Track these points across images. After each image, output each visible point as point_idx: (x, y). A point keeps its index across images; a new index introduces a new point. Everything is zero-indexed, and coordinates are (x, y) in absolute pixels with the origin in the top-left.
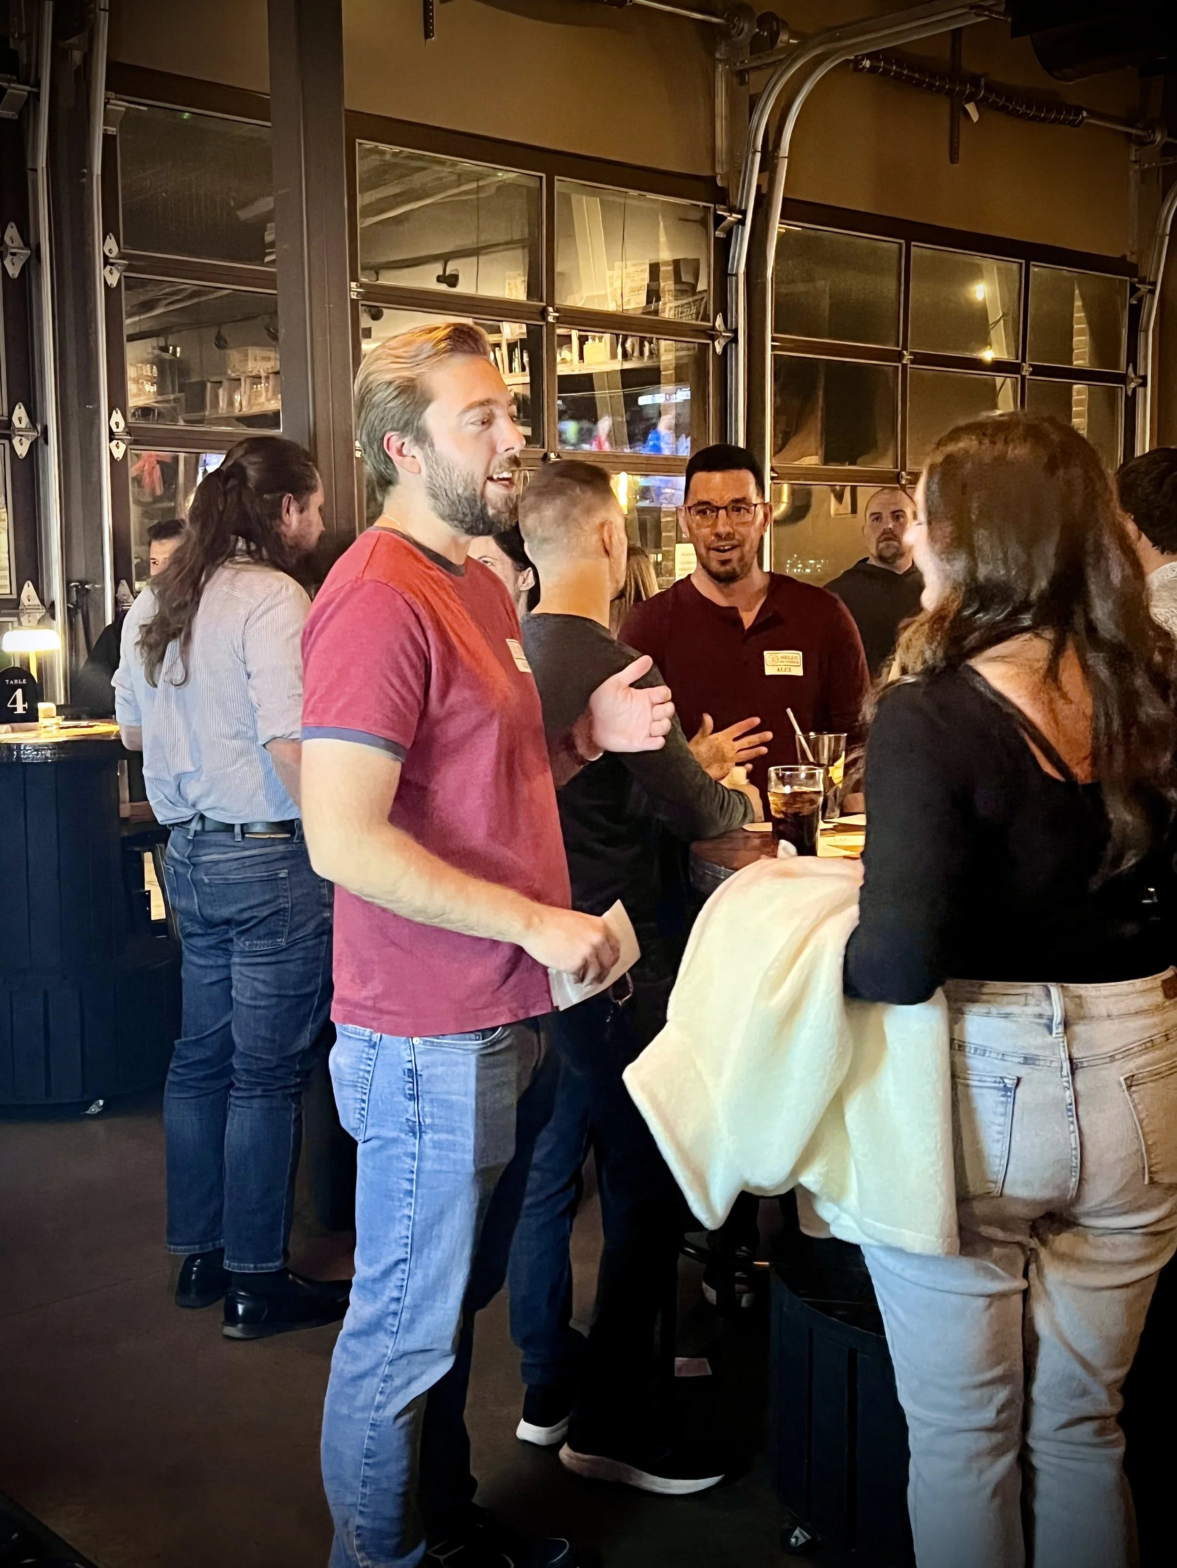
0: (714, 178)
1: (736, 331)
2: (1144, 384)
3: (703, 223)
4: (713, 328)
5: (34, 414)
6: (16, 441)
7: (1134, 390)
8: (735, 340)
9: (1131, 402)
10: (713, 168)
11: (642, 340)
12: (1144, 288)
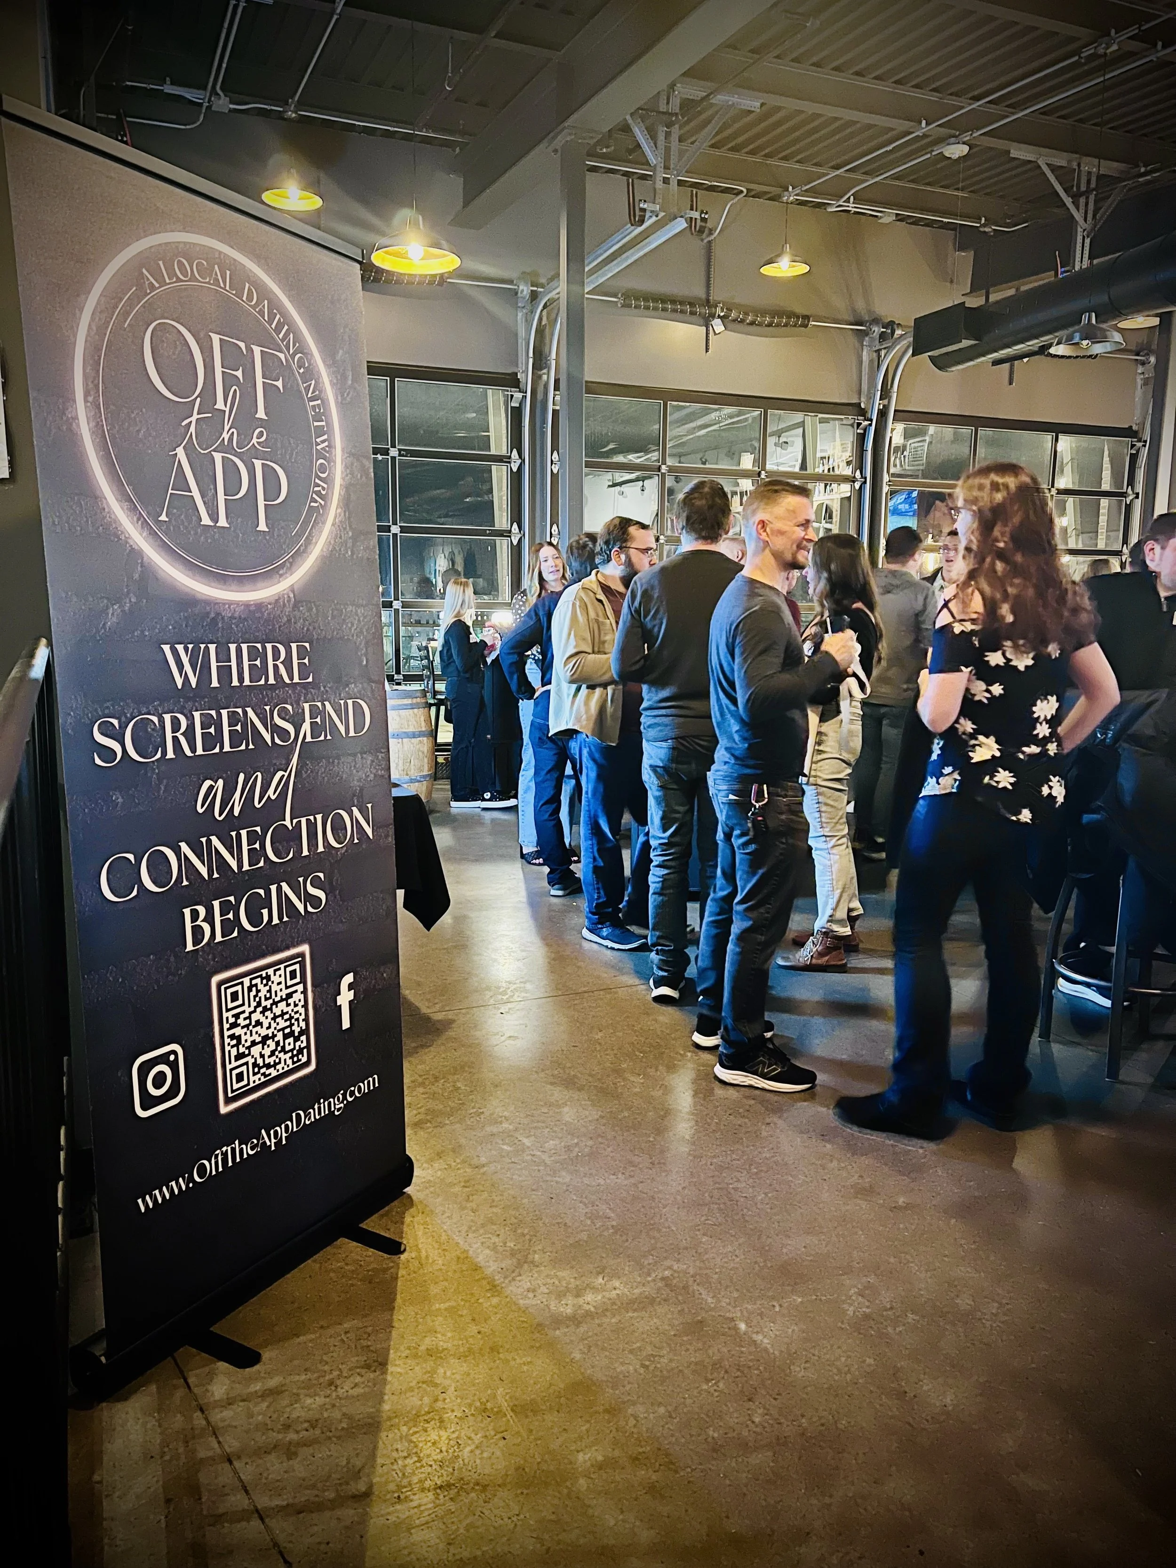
0: (860, 404)
1: (866, 478)
2: (1137, 497)
3: (852, 425)
4: (854, 477)
5: (520, 528)
6: (513, 538)
7: (1132, 501)
8: (865, 482)
9: (1129, 508)
10: (860, 399)
11: (826, 486)
12: (1140, 444)
